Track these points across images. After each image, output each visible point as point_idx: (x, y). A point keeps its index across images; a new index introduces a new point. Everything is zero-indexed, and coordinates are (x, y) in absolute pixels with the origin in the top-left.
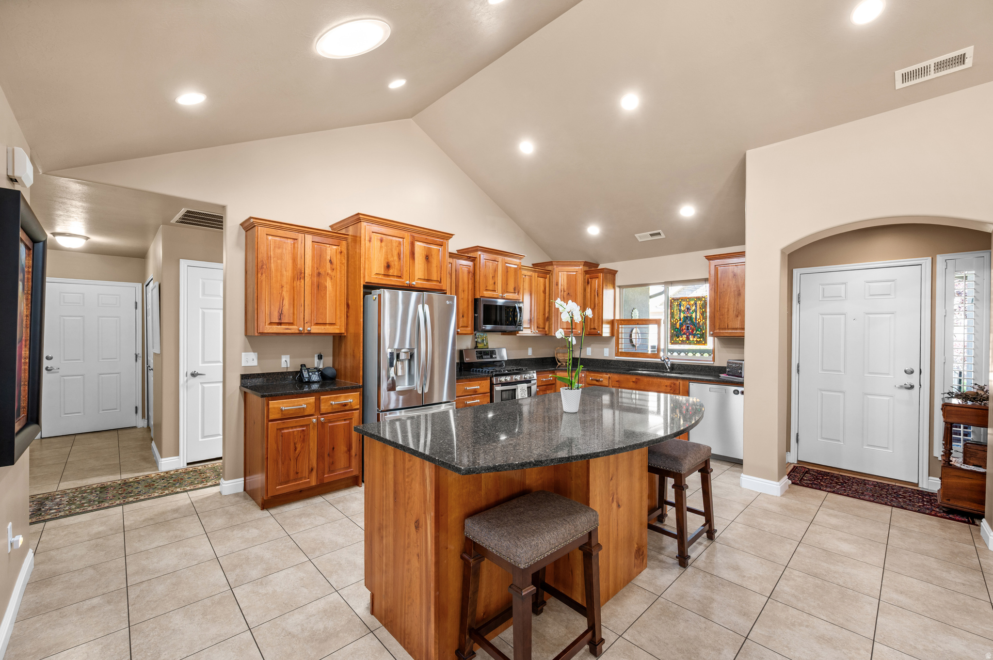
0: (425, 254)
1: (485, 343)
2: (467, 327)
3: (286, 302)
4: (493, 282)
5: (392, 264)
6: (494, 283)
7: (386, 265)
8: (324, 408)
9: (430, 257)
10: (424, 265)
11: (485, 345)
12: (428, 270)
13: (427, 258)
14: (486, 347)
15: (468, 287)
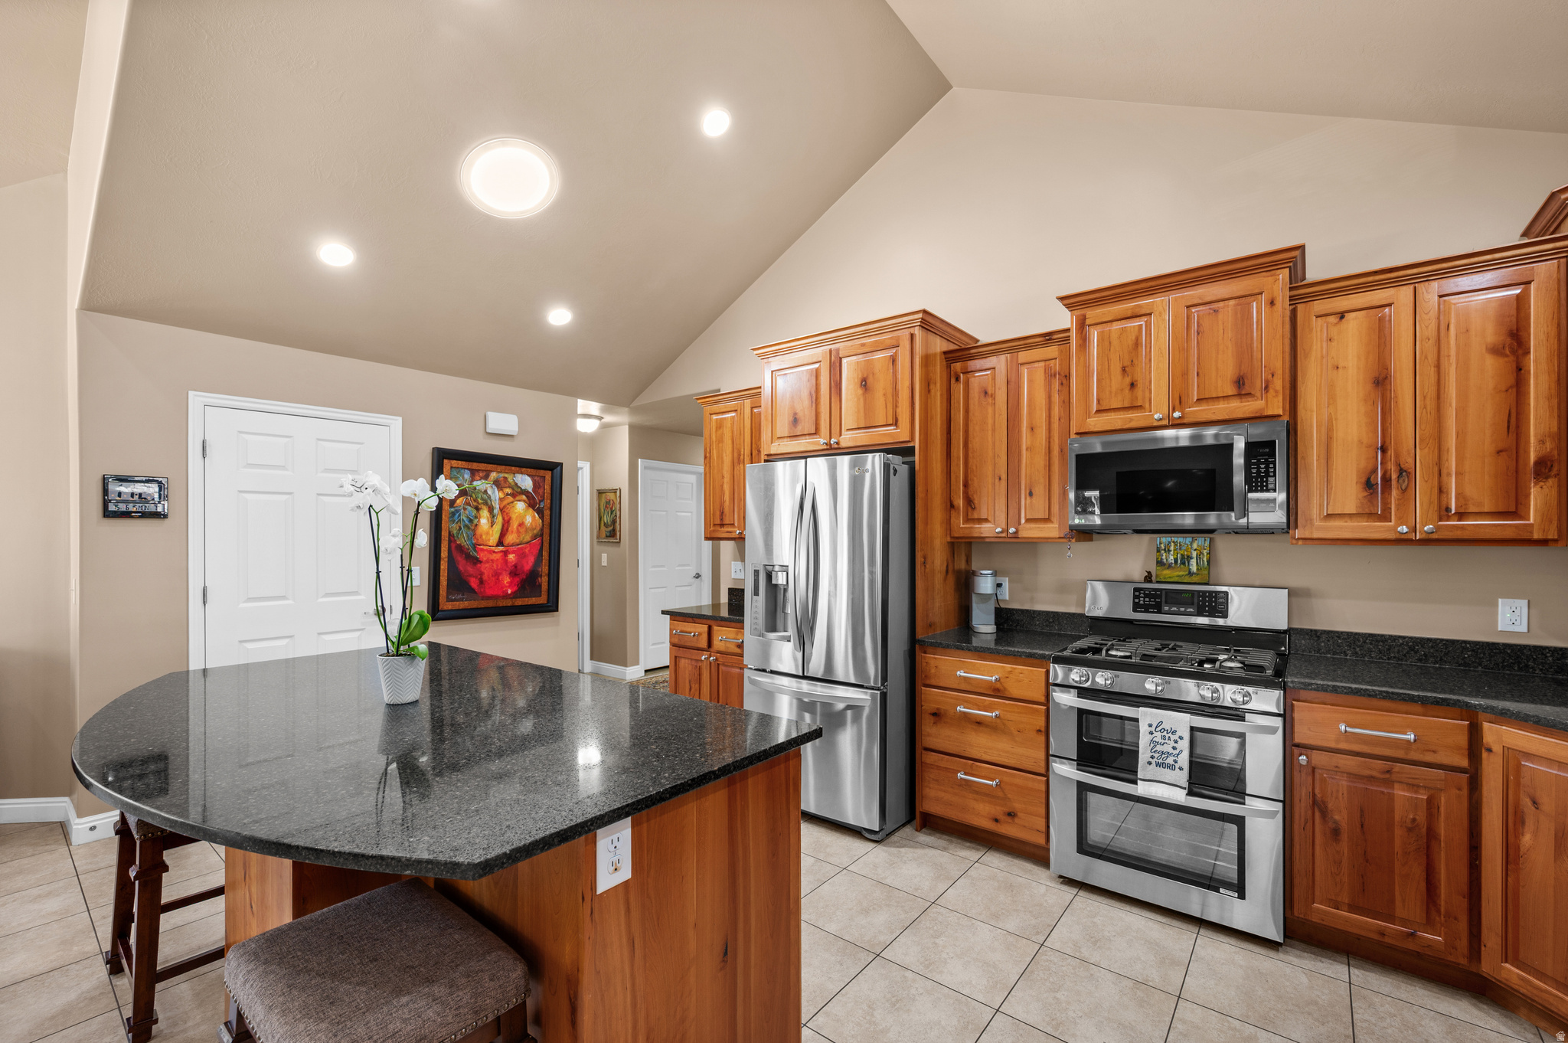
0: (860, 376)
1: (1194, 568)
2: (1047, 520)
3: (727, 498)
4: (1128, 380)
5: (800, 415)
6: (1132, 385)
7: (791, 418)
8: (717, 644)
9: (870, 381)
10: (859, 399)
11: (1190, 574)
12: (868, 408)
13: (864, 384)
14: (1195, 579)
15: (1049, 416)
